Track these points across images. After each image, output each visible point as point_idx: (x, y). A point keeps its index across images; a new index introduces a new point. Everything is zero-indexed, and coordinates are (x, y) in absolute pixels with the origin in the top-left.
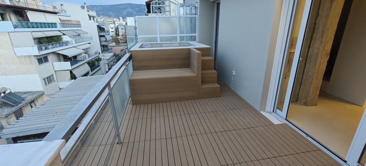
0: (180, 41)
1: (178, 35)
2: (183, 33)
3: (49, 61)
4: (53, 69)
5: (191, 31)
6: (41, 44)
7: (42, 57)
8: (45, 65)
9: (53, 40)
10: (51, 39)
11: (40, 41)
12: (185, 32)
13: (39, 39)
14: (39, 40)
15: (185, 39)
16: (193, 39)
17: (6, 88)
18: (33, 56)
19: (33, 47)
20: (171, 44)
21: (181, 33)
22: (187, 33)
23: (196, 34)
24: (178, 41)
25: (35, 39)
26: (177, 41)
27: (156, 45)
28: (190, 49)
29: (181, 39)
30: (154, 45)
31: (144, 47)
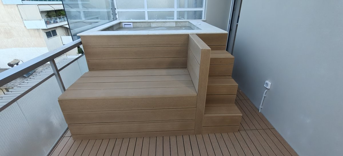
0: (177, 19)
1: (176, 10)
2: (184, 7)
3: (58, 35)
4: (62, 42)
5: (196, 3)
6: (50, 17)
7: (50, 30)
8: (53, 39)
9: (61, 14)
10: (60, 13)
11: (50, 15)
12: (186, 5)
13: (48, 12)
14: (47, 14)
15: (186, 16)
16: (198, 16)
17: (18, 60)
18: (41, 30)
19: (40, 20)
20: (163, 23)
21: (180, 6)
22: (189, 7)
23: (203, 9)
24: (175, 20)
25: (42, 12)
26: (173, 19)
27: (142, 24)
28: (188, 36)
29: (179, 16)
30: (138, 25)
31: (123, 26)
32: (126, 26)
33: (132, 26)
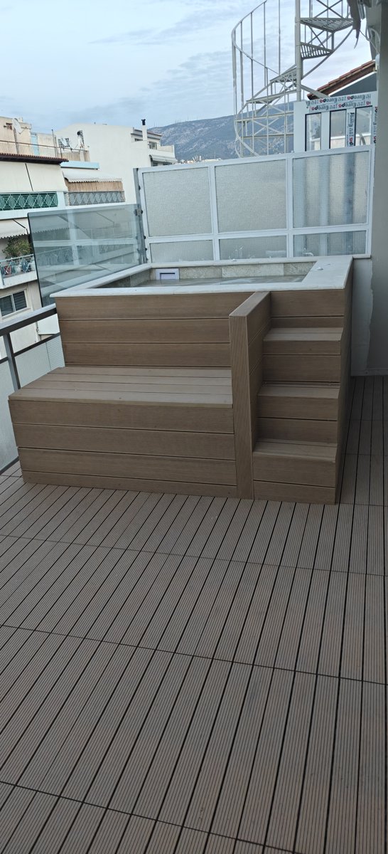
0: (294, 256)
1: (291, 233)
7: (10, 293)
11: (13, 249)
13: (9, 242)
14: (9, 246)
15: (323, 248)
22: (330, 222)
23: (367, 226)
24: (288, 257)
27: (200, 271)
30: (192, 273)
31: (158, 278)
32: (164, 277)
33: (176, 277)
